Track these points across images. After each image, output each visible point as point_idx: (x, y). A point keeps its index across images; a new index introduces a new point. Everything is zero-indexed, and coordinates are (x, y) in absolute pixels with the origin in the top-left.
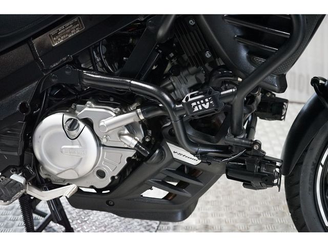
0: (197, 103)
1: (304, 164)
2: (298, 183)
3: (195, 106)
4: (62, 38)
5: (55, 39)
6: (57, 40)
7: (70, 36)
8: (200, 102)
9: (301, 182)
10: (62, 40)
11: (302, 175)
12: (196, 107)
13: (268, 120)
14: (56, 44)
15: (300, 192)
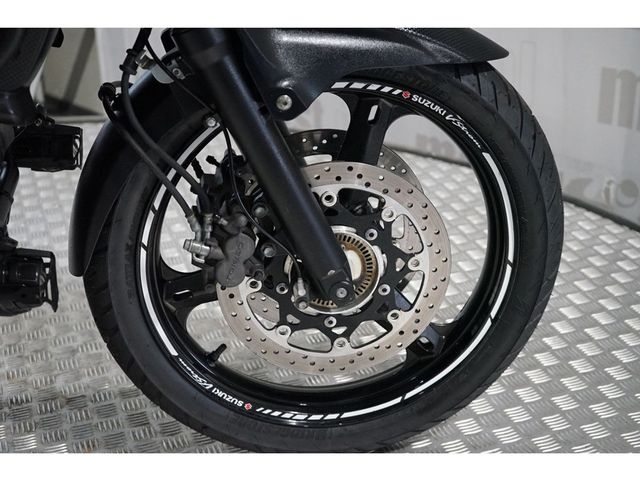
1: (110, 249)
2: (106, 286)
9: (110, 284)
11: (109, 271)
13: (48, 171)
15: (113, 302)
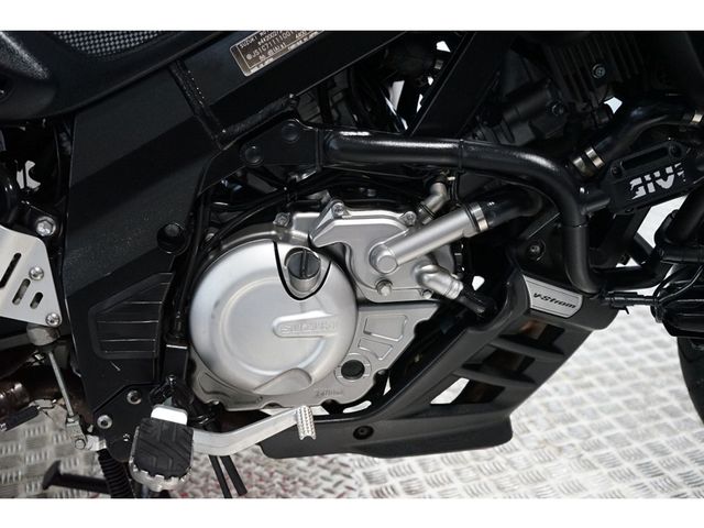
0: (643, 180)
3: (640, 185)
4: (270, 53)
5: (249, 57)
6: (256, 59)
7: (293, 47)
8: (652, 176)
10: (272, 60)
12: (642, 189)
14: (253, 71)
